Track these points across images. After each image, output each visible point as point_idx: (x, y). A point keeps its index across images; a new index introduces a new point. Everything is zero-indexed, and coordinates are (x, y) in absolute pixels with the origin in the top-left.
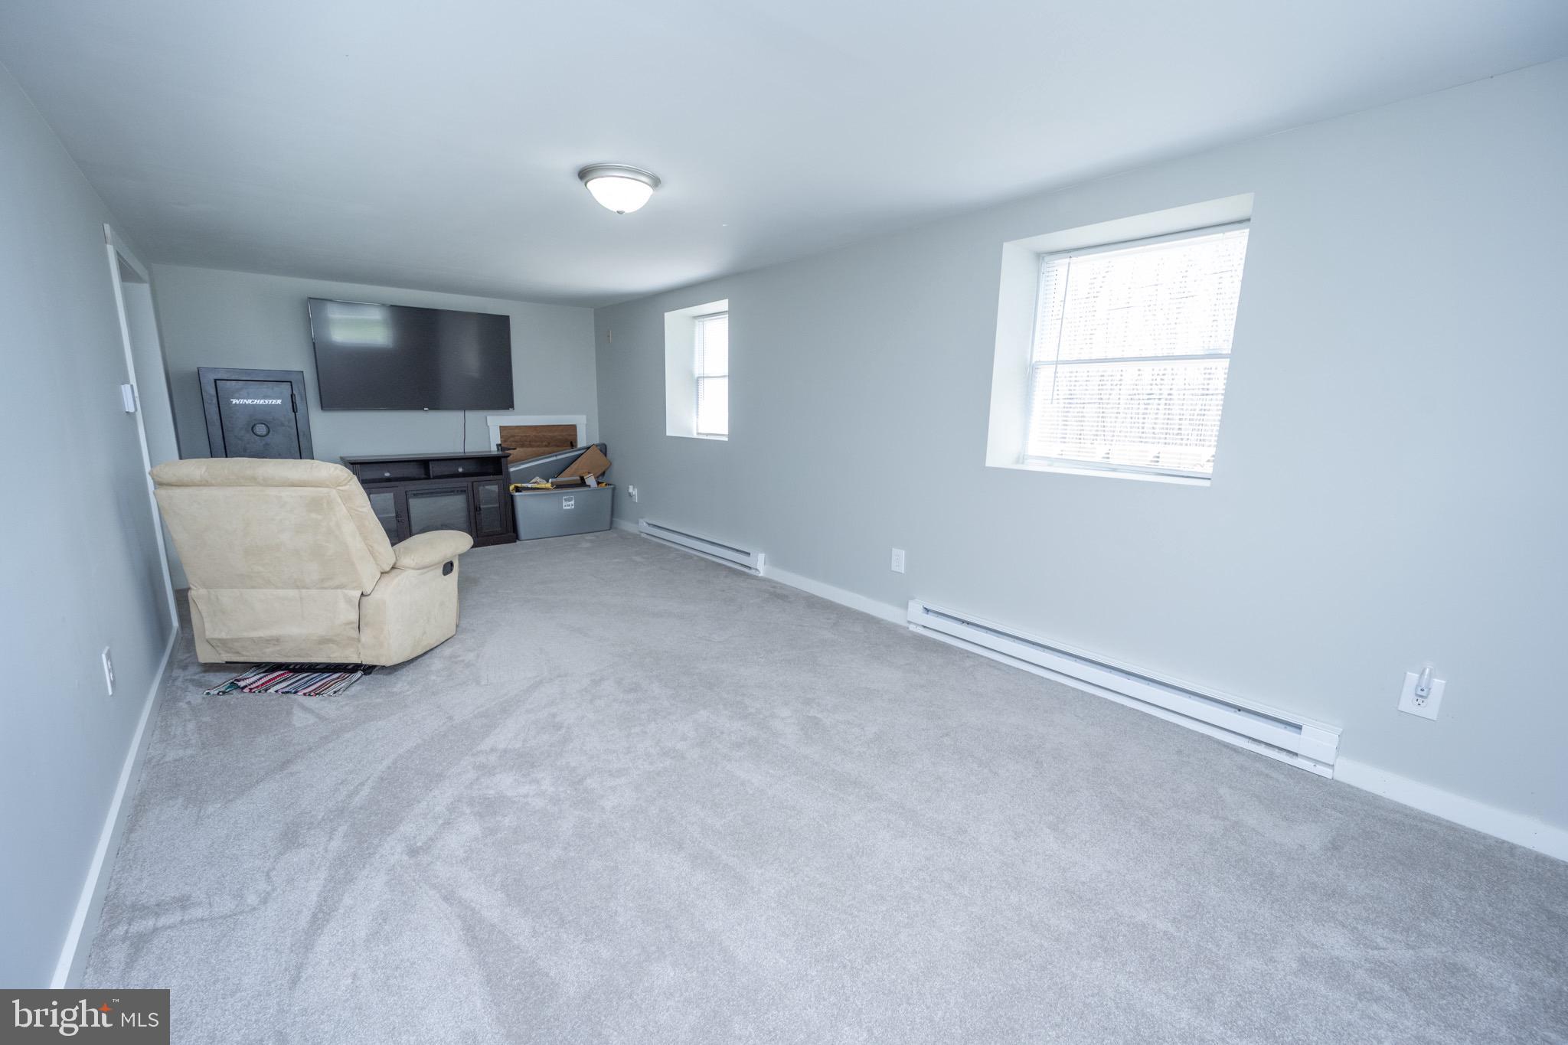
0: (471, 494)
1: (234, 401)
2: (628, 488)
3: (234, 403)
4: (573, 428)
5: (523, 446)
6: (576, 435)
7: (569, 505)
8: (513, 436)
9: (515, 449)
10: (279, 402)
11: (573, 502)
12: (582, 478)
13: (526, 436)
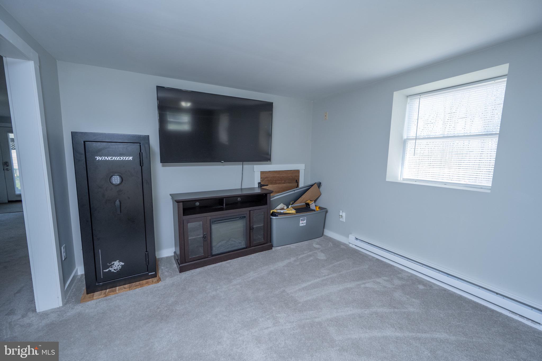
0: (248, 219)
1: (98, 158)
2: (340, 212)
3: (98, 159)
4: (298, 171)
5: (272, 183)
6: (299, 176)
7: (303, 223)
8: (267, 177)
9: (268, 185)
10: (131, 158)
11: (305, 221)
12: (308, 205)
13: (274, 177)
